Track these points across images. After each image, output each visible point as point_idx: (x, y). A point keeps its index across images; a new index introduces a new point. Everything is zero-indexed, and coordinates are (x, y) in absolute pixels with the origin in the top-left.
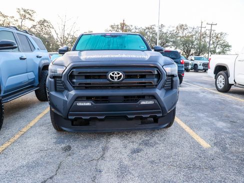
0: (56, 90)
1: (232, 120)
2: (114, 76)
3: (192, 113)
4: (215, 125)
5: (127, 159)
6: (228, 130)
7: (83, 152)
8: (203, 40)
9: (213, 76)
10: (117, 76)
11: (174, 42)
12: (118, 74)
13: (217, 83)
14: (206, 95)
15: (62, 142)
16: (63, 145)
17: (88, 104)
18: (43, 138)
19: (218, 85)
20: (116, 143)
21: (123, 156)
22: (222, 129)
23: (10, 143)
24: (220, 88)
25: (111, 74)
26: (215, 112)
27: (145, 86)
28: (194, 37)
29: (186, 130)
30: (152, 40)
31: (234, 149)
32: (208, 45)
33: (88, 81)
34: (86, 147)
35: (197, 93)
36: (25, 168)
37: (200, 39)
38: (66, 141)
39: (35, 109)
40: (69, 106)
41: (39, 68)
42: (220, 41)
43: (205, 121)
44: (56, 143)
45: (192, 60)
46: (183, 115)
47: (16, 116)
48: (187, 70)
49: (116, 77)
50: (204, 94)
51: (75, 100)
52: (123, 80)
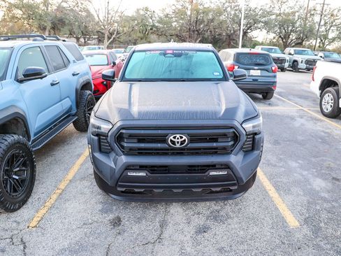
0: (100, 151)
1: (335, 176)
2: (176, 140)
3: (281, 159)
4: (310, 184)
5: (190, 244)
6: (326, 195)
7: (136, 228)
8: (311, 19)
9: (318, 92)
10: (180, 140)
11: (266, 23)
12: (181, 137)
13: (323, 103)
14: (305, 123)
15: (110, 211)
16: (111, 216)
17: (142, 174)
18: (86, 202)
19: (323, 107)
20: (177, 213)
21: (185, 239)
22: (318, 192)
23: (46, 209)
24: (325, 110)
25: (172, 138)
26: (313, 160)
27: (216, 152)
28: (297, 14)
29: (270, 192)
30: (233, 20)
31: (331, 230)
32: (317, 27)
33: (142, 145)
34: (139, 220)
35: (292, 118)
36: (67, 253)
37: (306, 19)
38: (114, 208)
39: (73, 146)
40: (117, 176)
41: (77, 90)
42: (336, 21)
43: (297, 176)
44: (102, 211)
45: (290, 54)
46: (269, 164)
47: (50, 159)
48: (283, 70)
49: (178, 142)
50: (302, 121)
51: (126, 169)
52: (187, 144)
